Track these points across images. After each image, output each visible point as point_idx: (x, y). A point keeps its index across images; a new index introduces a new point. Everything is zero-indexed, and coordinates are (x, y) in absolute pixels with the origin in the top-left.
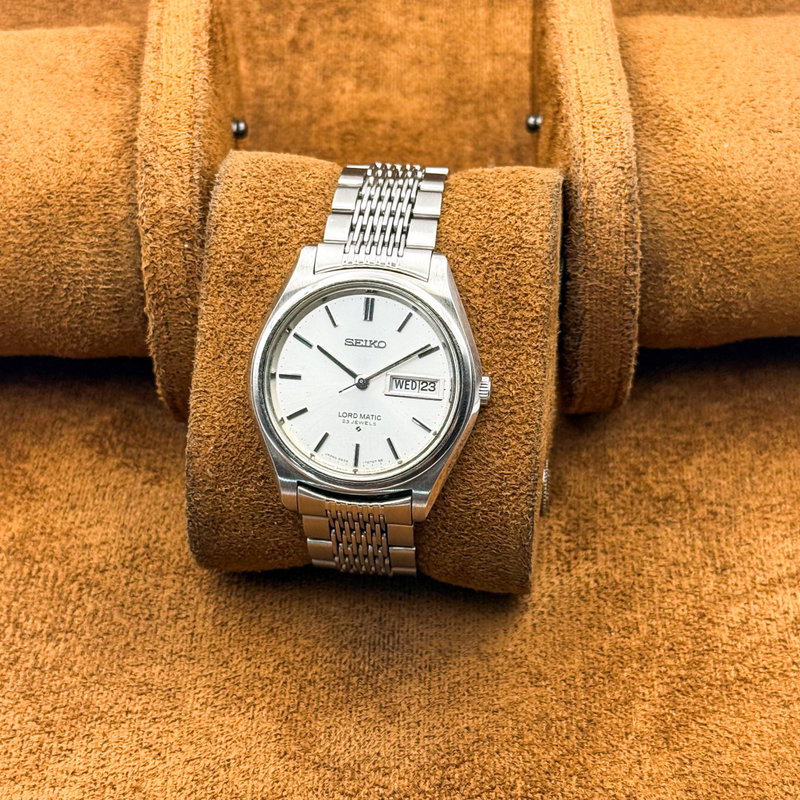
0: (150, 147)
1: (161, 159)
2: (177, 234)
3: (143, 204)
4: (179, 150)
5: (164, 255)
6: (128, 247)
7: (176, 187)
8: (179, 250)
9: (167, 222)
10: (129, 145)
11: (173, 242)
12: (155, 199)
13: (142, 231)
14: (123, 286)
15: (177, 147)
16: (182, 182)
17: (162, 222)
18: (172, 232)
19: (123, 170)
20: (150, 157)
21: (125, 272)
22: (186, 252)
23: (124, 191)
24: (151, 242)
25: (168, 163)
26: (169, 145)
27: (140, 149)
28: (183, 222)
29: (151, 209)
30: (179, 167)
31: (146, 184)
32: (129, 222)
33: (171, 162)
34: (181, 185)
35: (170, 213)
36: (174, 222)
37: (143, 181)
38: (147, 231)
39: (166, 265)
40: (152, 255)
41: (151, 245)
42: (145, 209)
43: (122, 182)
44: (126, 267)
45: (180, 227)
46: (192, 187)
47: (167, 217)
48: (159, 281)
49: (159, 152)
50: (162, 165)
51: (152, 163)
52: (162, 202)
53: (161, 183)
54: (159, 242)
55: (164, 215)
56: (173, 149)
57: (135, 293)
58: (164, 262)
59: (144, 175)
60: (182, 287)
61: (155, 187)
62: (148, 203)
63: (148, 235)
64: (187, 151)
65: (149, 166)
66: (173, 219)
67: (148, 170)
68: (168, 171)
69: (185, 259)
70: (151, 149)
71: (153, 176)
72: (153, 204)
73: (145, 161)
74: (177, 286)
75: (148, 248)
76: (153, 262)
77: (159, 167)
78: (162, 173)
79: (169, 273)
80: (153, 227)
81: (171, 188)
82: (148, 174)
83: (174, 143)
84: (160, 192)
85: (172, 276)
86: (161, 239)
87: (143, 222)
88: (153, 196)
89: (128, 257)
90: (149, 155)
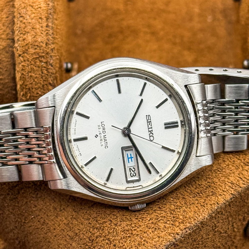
0: (23, 5)
1: (29, 13)
2: (38, 58)
3: (18, 39)
4: (40, 8)
5: (30, 70)
6: (7, 65)
7: (38, 30)
8: (39, 67)
9: (32, 51)
10: (8, 4)
11: (35, 62)
12: (25, 36)
13: (16, 55)
14: (3, 87)
15: (39, 6)
16: (42, 27)
17: (29, 50)
18: (35, 56)
19: (4, 19)
20: (23, 11)
21: (5, 79)
22: (43, 68)
23: (4, 31)
24: (22, 62)
25: (33, 15)
26: (34, 4)
27: (16, 6)
28: (42, 51)
29: (23, 42)
30: (40, 18)
31: (20, 27)
32: (7, 49)
33: (35, 15)
34: (41, 29)
35: (35, 45)
36: (36, 50)
37: (18, 26)
38: (20, 55)
39: (31, 76)
40: (22, 70)
41: (22, 64)
42: (19, 42)
43: (4, 25)
44: (5, 76)
45: (40, 54)
46: (47, 30)
47: (32, 48)
48: (26, 85)
49: (28, 9)
50: (30, 17)
51: (24, 15)
52: (29, 38)
53: (29, 27)
54: (27, 62)
55: (30, 46)
56: (37, 7)
57: (10, 91)
58: (30, 74)
59: (19, 22)
60: (39, 89)
61: (25, 29)
62: (21, 39)
63: (21, 58)
64: (44, 8)
65: (22, 17)
66: (36, 49)
67: (21, 19)
68: (33, 20)
69: (42, 73)
70: (23, 7)
71: (24, 23)
72: (24, 40)
73: (20, 14)
74: (36, 89)
75: (20, 66)
76: (23, 74)
77: (28, 17)
78: (30, 21)
79: (32, 81)
80: (24, 53)
81: (35, 30)
82: (21, 21)
83: (37, 4)
84: (28, 32)
85: (34, 83)
86: (28, 61)
87: (17, 50)
88: (24, 34)
89: (6, 70)
90: (22, 10)
